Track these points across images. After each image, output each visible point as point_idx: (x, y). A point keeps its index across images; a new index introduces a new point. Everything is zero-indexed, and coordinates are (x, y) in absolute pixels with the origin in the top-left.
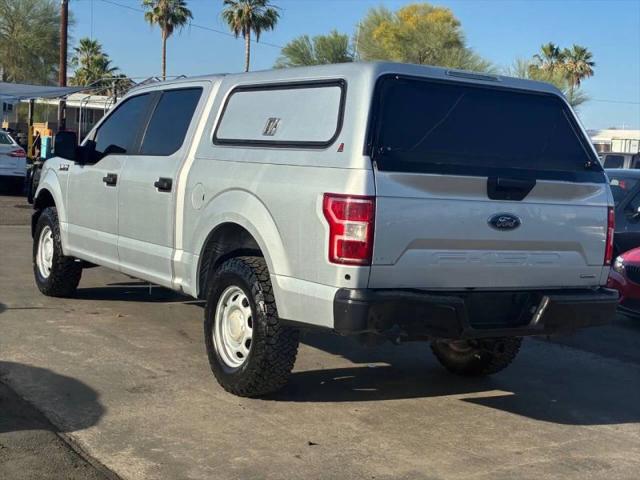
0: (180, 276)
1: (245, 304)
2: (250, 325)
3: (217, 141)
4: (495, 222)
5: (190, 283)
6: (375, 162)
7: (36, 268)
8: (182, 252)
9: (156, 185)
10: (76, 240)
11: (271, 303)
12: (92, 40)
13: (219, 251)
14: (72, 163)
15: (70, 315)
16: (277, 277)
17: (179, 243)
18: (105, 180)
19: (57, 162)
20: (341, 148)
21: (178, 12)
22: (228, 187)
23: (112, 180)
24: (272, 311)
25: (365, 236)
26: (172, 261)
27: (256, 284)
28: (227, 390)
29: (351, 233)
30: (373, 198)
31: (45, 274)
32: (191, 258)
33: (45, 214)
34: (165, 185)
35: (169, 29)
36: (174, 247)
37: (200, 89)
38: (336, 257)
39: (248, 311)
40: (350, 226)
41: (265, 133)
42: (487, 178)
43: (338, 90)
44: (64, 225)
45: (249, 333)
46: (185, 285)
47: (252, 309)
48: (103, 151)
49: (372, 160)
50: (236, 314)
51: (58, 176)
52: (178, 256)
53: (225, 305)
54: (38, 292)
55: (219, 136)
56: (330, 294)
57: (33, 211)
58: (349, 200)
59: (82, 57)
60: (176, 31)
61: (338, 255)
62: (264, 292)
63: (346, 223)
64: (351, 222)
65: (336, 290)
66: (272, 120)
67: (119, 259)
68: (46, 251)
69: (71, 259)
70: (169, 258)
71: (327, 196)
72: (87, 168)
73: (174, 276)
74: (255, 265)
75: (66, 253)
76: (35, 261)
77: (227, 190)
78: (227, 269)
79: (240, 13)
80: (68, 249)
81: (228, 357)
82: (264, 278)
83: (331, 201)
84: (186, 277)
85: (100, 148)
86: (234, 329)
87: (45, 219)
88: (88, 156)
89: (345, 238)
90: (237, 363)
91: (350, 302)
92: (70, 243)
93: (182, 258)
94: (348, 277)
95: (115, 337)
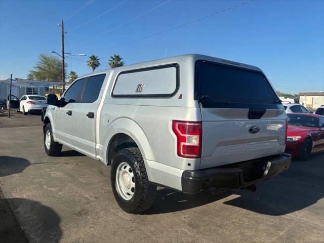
0: (99, 155)
1: (130, 171)
2: (133, 181)
3: (113, 96)
4: (251, 130)
5: (103, 158)
6: (201, 103)
7: (45, 146)
8: (99, 144)
9: (87, 115)
10: (58, 136)
11: (144, 172)
12: (74, 71)
13: (116, 144)
14: (56, 107)
15: (57, 166)
16: (148, 161)
17: (98, 140)
18: (67, 113)
19: (50, 107)
20: (181, 97)
21: (97, 63)
22: (119, 116)
23: (70, 113)
24: (144, 176)
25: (198, 143)
26: (95, 149)
27: (136, 163)
28: (123, 209)
29: (190, 141)
30: (200, 122)
31: (48, 148)
32: (104, 148)
33: (48, 125)
34: (91, 115)
35: (94, 68)
36: (96, 142)
37: (105, 75)
38: (182, 153)
39: (132, 174)
40: (189, 137)
41: (137, 91)
42: (248, 109)
43: (174, 69)
44: (53, 130)
45: (133, 185)
46: (101, 159)
47: (134, 173)
48: (67, 102)
49: (199, 102)
50: (126, 175)
51: (52, 112)
52: (98, 146)
53: (120, 170)
54: (46, 154)
55: (114, 94)
56: (179, 173)
57: (44, 125)
58: (188, 124)
59: (71, 76)
60: (96, 68)
61: (183, 153)
62: (140, 167)
63: (187, 136)
64: (189, 136)
65: (183, 171)
66: (140, 85)
67: (74, 145)
68: (48, 139)
69: (57, 143)
70: (94, 146)
71: (174, 122)
72: (61, 108)
73: (96, 155)
74: (134, 153)
75: (55, 141)
76: (45, 143)
77: (119, 118)
78: (120, 154)
79: (113, 63)
80: (55, 139)
81: (123, 194)
82: (139, 159)
83: (177, 124)
84: (102, 156)
85: (66, 101)
86: (126, 182)
87: (48, 127)
88: (61, 104)
89: (186, 144)
90: (128, 198)
91: (191, 178)
92: (56, 137)
93: (100, 147)
94: (189, 165)
95: (73, 177)
